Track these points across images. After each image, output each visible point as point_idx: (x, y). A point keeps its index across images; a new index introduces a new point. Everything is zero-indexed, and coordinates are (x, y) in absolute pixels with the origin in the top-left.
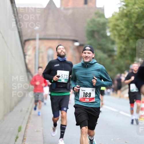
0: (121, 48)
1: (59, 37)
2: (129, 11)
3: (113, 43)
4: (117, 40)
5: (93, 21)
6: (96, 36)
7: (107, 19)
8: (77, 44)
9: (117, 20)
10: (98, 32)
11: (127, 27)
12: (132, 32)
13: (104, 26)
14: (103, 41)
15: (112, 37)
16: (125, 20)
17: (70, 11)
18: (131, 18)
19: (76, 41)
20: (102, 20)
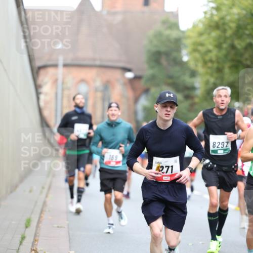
0: (207, 82)
1: (98, 63)
2: (222, 18)
3: (193, 74)
4: (201, 69)
5: (159, 35)
6: (164, 61)
7: (183, 32)
8: (130, 75)
9: (201, 34)
10: (167, 54)
11: (219, 46)
12: (226, 56)
13: (177, 44)
14: (175, 70)
15: (192, 65)
16: (215, 34)
17: (119, 18)
18: (225, 31)
19: (129, 70)
20: (174, 34)
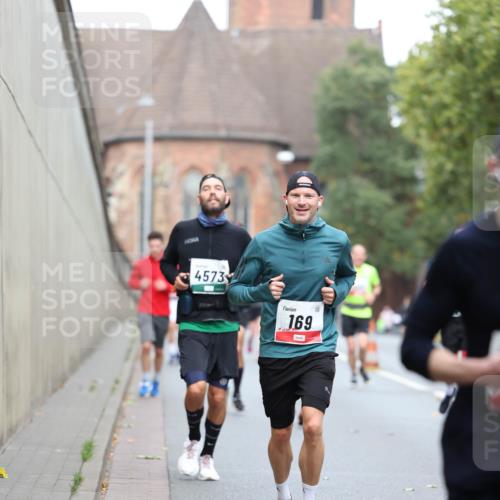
0: (440, 169)
1: (223, 133)
2: (470, 40)
3: (412, 152)
4: (425, 143)
5: (342, 75)
6: (352, 127)
7: (391, 69)
8: (286, 156)
9: (426, 71)
10: (359, 113)
11: (462, 96)
12: (479, 116)
13: (380, 92)
14: (376, 146)
15: (409, 134)
17: (264, 43)
18: (475, 64)
19: (285, 147)
20: (373, 74)
